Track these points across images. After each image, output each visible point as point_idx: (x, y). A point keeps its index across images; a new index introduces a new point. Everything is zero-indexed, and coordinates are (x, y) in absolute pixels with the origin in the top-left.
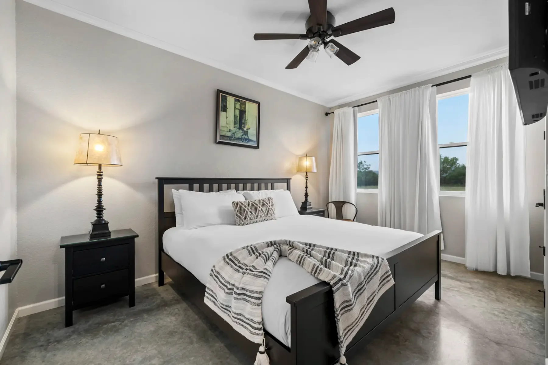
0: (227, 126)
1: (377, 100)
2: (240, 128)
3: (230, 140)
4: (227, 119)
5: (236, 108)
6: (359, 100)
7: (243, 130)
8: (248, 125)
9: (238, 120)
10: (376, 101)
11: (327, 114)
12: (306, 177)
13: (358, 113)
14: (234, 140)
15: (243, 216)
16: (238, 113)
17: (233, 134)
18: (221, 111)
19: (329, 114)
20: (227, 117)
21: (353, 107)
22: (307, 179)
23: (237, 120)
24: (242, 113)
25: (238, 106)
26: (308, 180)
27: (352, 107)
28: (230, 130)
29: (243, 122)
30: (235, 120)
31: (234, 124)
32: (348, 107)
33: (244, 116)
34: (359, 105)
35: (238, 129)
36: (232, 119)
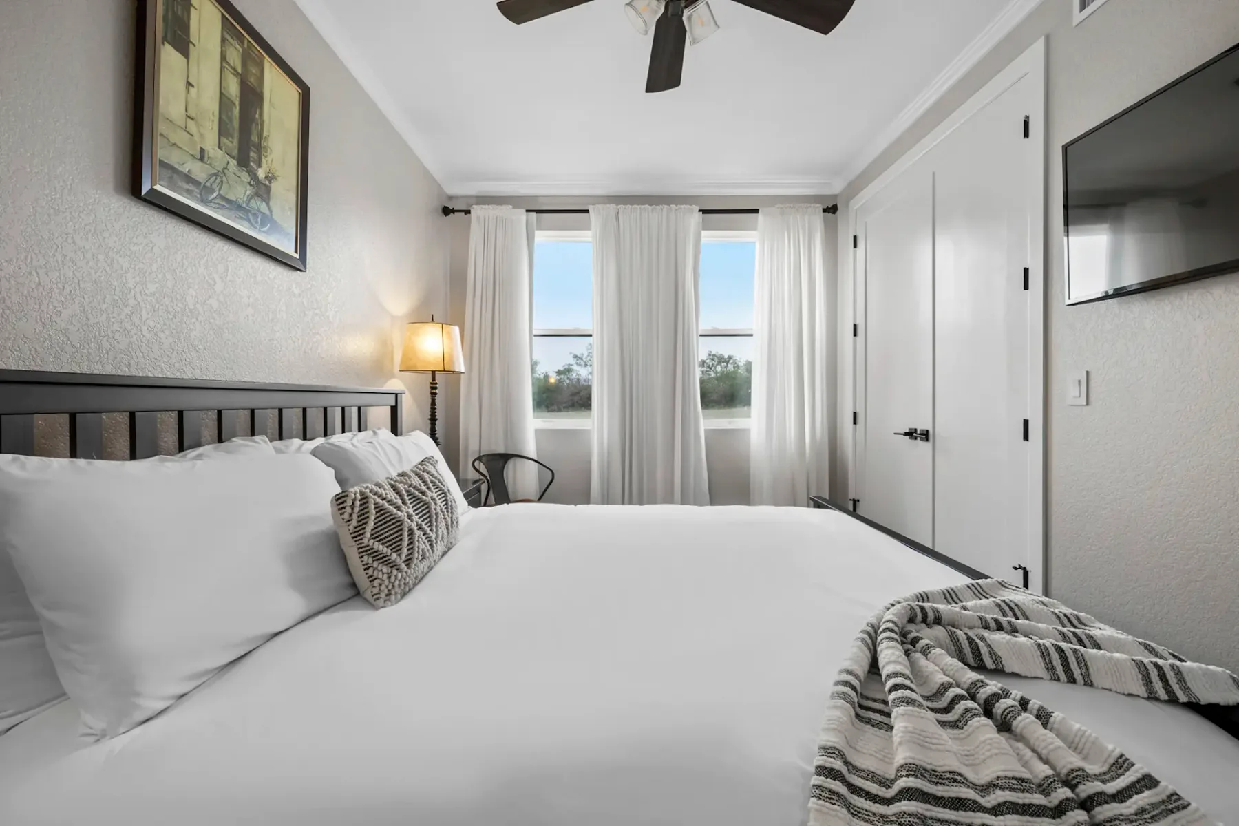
0: (192, 126)
1: (590, 208)
2: (243, 161)
3: (203, 201)
4: (188, 91)
5: (229, 64)
6: (536, 197)
7: (254, 176)
8: (269, 159)
9: (236, 123)
10: (587, 211)
11: (447, 211)
12: (432, 388)
13: (537, 229)
14: (221, 207)
15: (398, 550)
16: (233, 88)
17: (216, 175)
18: (165, 39)
19: (453, 211)
20: (189, 84)
21: (527, 211)
22: (436, 394)
23: (230, 119)
24: (252, 97)
25: (235, 57)
26: (437, 398)
27: (524, 210)
28: (202, 150)
29: (255, 138)
30: (224, 117)
31: (220, 134)
32: (514, 208)
33: (257, 116)
34: (542, 210)
35: (235, 162)
36: (209, 103)
